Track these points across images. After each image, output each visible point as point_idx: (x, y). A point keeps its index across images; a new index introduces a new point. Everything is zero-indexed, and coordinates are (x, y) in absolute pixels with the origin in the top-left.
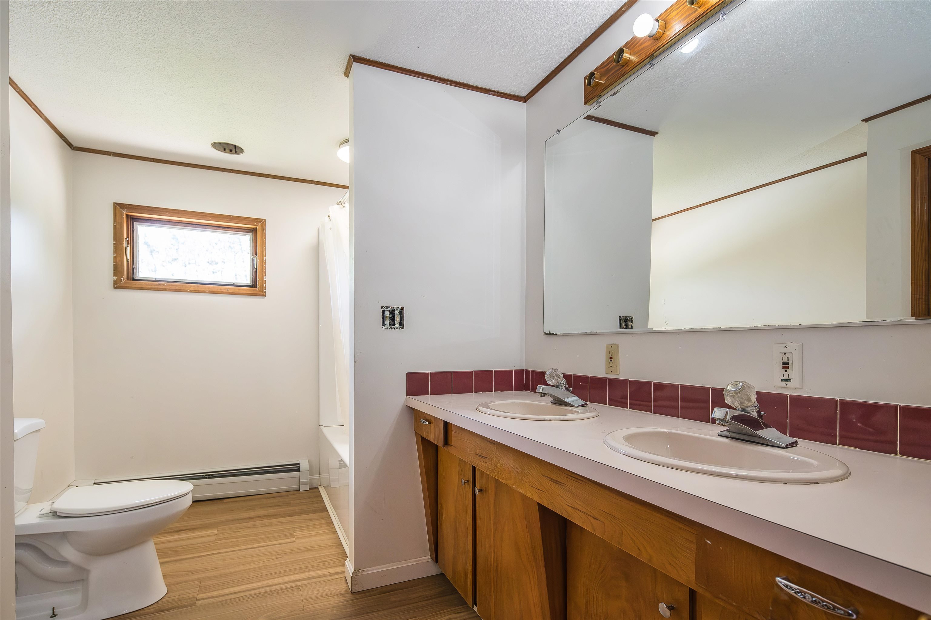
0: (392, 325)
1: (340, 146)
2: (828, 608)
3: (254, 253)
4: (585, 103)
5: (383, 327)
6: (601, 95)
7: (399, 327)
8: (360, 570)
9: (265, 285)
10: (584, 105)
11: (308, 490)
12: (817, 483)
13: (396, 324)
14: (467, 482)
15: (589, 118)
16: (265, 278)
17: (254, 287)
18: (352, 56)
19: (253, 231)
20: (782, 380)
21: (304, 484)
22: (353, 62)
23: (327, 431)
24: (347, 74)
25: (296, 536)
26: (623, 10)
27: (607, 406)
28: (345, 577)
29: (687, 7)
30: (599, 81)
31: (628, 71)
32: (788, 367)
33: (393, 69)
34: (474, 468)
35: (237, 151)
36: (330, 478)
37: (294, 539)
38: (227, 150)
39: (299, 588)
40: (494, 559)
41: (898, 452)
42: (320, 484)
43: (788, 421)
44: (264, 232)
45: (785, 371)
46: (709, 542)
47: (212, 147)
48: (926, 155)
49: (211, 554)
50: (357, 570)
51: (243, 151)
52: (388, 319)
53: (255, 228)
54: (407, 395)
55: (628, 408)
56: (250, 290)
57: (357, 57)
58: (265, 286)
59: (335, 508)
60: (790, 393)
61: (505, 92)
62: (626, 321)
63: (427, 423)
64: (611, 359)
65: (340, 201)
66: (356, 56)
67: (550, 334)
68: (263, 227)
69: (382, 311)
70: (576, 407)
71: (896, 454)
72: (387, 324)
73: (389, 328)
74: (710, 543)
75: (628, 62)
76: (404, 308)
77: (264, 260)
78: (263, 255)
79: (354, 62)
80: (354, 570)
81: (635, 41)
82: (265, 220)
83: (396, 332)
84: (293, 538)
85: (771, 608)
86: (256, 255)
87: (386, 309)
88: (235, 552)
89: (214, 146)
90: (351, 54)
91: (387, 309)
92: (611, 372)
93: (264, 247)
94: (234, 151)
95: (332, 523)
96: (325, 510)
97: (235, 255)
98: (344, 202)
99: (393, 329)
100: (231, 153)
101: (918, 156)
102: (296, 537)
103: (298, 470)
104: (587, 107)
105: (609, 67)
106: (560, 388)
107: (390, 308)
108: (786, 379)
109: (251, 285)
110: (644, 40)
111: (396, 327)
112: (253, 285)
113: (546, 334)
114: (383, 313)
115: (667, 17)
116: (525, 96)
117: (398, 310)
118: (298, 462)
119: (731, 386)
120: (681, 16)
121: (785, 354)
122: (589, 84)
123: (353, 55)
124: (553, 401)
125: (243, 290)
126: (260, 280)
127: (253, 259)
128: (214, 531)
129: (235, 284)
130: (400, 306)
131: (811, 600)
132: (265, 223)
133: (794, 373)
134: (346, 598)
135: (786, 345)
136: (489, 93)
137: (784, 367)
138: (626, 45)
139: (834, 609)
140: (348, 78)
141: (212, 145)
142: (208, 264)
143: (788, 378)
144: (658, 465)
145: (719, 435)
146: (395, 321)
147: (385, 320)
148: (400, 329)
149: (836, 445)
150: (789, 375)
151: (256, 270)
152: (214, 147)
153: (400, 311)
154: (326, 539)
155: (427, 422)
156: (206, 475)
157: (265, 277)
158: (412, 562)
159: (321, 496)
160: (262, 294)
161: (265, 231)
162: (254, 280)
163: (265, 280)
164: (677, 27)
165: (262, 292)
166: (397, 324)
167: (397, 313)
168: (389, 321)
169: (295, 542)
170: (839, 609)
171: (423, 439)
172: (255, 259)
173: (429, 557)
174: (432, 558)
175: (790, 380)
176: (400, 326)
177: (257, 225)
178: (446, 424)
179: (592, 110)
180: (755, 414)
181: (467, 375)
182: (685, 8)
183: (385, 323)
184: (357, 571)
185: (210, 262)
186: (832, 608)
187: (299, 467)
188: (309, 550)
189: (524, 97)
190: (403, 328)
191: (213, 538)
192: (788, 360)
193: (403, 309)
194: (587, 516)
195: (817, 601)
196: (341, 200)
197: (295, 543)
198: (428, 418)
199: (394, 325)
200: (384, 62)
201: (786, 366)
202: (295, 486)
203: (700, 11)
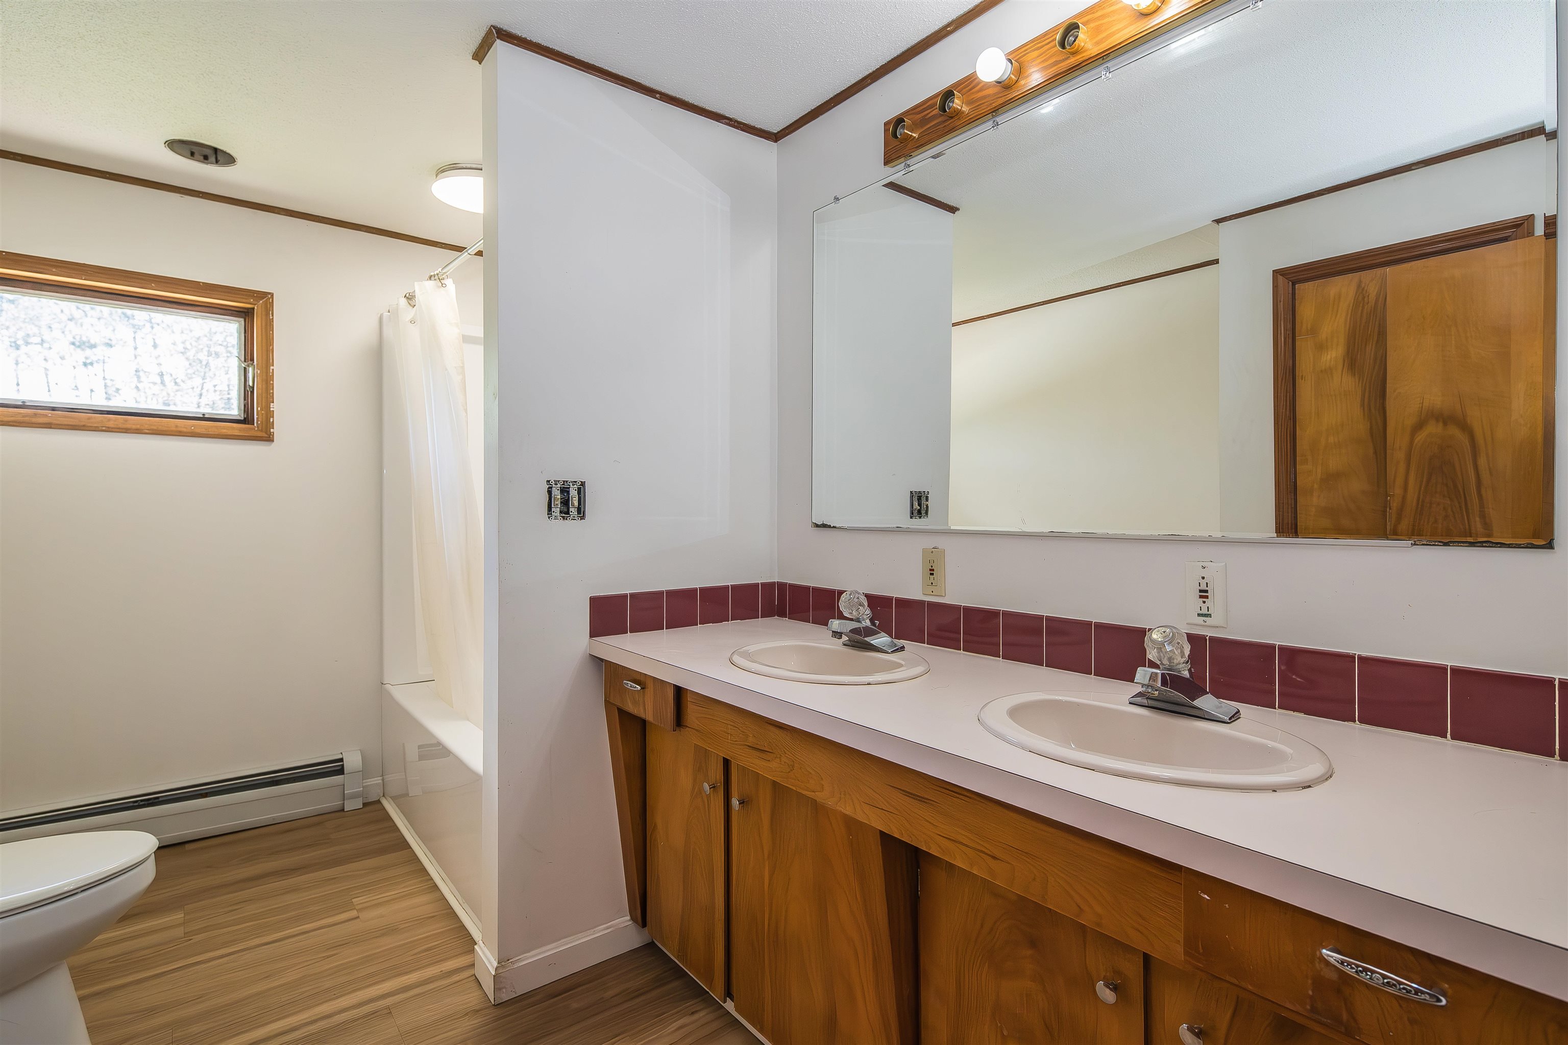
0: (565, 513)
1: (437, 176)
2: (1407, 992)
3: (248, 356)
4: (886, 163)
5: (549, 517)
6: (912, 155)
7: (576, 516)
8: (509, 961)
9: (271, 421)
10: (884, 165)
11: (362, 807)
12: (1309, 787)
13: (571, 512)
14: (713, 787)
15: (892, 186)
16: (271, 406)
17: (248, 424)
18: (495, 29)
19: (246, 314)
20: (1199, 615)
21: (354, 796)
22: (496, 40)
23: (403, 695)
24: (480, 55)
25: (357, 905)
26: (948, 29)
27: (926, 645)
28: (474, 975)
29: (1055, 49)
30: (911, 134)
31: (960, 126)
32: (1207, 597)
33: (567, 62)
34: (726, 763)
35: (219, 158)
36: (408, 779)
37: (354, 913)
38: (197, 155)
39: (388, 1012)
40: (770, 919)
41: (1357, 719)
42: (384, 794)
43: (1208, 674)
44: (271, 318)
45: (1203, 601)
46: (1206, 896)
47: (167, 146)
48: (1290, 278)
49: (178, 968)
50: (503, 961)
51: (235, 161)
52: (559, 502)
53: (251, 308)
54: (592, 636)
55: (961, 650)
56: (240, 430)
57: (505, 31)
58: (273, 421)
59: (425, 839)
60: (1209, 633)
61: (746, 122)
62: (919, 498)
63: (639, 688)
64: (932, 572)
65: (436, 273)
66: (502, 29)
67: (824, 526)
68: (269, 308)
69: (548, 488)
70: (889, 653)
71: (1354, 721)
72: (556, 511)
73: (561, 519)
74: (1208, 898)
75: (958, 113)
76: (585, 482)
77: (271, 371)
78: (267, 361)
79: (498, 38)
80: (498, 963)
81: (972, 82)
82: (272, 295)
83: (572, 525)
84: (353, 909)
85: (1310, 993)
86: (252, 360)
87: (554, 486)
88: (235, 955)
89: (170, 145)
90: (493, 24)
91: (556, 484)
92: (932, 592)
93: (271, 348)
94: (213, 159)
95: (424, 871)
96: (404, 845)
97: (135, 333)
98: (444, 276)
99: (567, 519)
100: (206, 161)
101: (1280, 278)
102: (357, 907)
103: (341, 771)
104: (888, 170)
105: (928, 114)
106: (862, 623)
107: (561, 482)
108: (1205, 614)
109: (240, 418)
110: (987, 85)
111: (571, 516)
112: (245, 418)
113: (817, 526)
114: (550, 492)
115: (1022, 59)
116: (776, 132)
117: (575, 486)
118: (340, 756)
119: (1157, 633)
120: (1045, 60)
121: (1203, 578)
122: (895, 135)
123: (497, 27)
124: (848, 643)
125: (224, 428)
126: (262, 409)
127: (245, 368)
128: (178, 916)
129: (206, 416)
130: (579, 479)
131: (1382, 981)
132: (273, 300)
133: (1215, 604)
134: (484, 1019)
135: (1204, 564)
136: (721, 121)
137: (1201, 597)
138: (957, 85)
139: (1416, 994)
140: (480, 64)
141: (167, 144)
142: (73, 347)
143: (1207, 612)
144: (1094, 770)
145: (1130, 703)
146: (571, 506)
147: (553, 505)
148: (578, 519)
149: (1275, 708)
150: (1208, 607)
151: (253, 390)
152: (169, 148)
153: (578, 488)
154: (421, 904)
155: (637, 686)
156: (142, 801)
157: (272, 404)
158: (600, 931)
159: (388, 818)
160: (267, 437)
161: (273, 316)
162: (248, 409)
163: (271, 409)
164: (1035, 77)
165: (266, 433)
166: (574, 511)
167: (573, 493)
168: (559, 507)
169: (358, 917)
170: (1423, 992)
171: (622, 713)
172: (250, 370)
173: (628, 918)
174: (632, 919)
175: (1209, 616)
176: (578, 514)
177: (256, 303)
178: (679, 691)
179: (897, 174)
180: (1186, 674)
181: (688, 595)
182: (1052, 49)
183: (553, 509)
184: (503, 964)
185: (77, 344)
186: (1413, 992)
187: (343, 765)
188: (390, 930)
189: (775, 134)
190: (583, 518)
191: (179, 932)
192: (1207, 587)
193: (583, 484)
194: (981, 854)
195: (1391, 984)
196: (438, 272)
197: (358, 920)
198: (638, 677)
199: (568, 513)
200: (551, 47)
201: (1204, 594)
202: (336, 803)
203: (1073, 61)
